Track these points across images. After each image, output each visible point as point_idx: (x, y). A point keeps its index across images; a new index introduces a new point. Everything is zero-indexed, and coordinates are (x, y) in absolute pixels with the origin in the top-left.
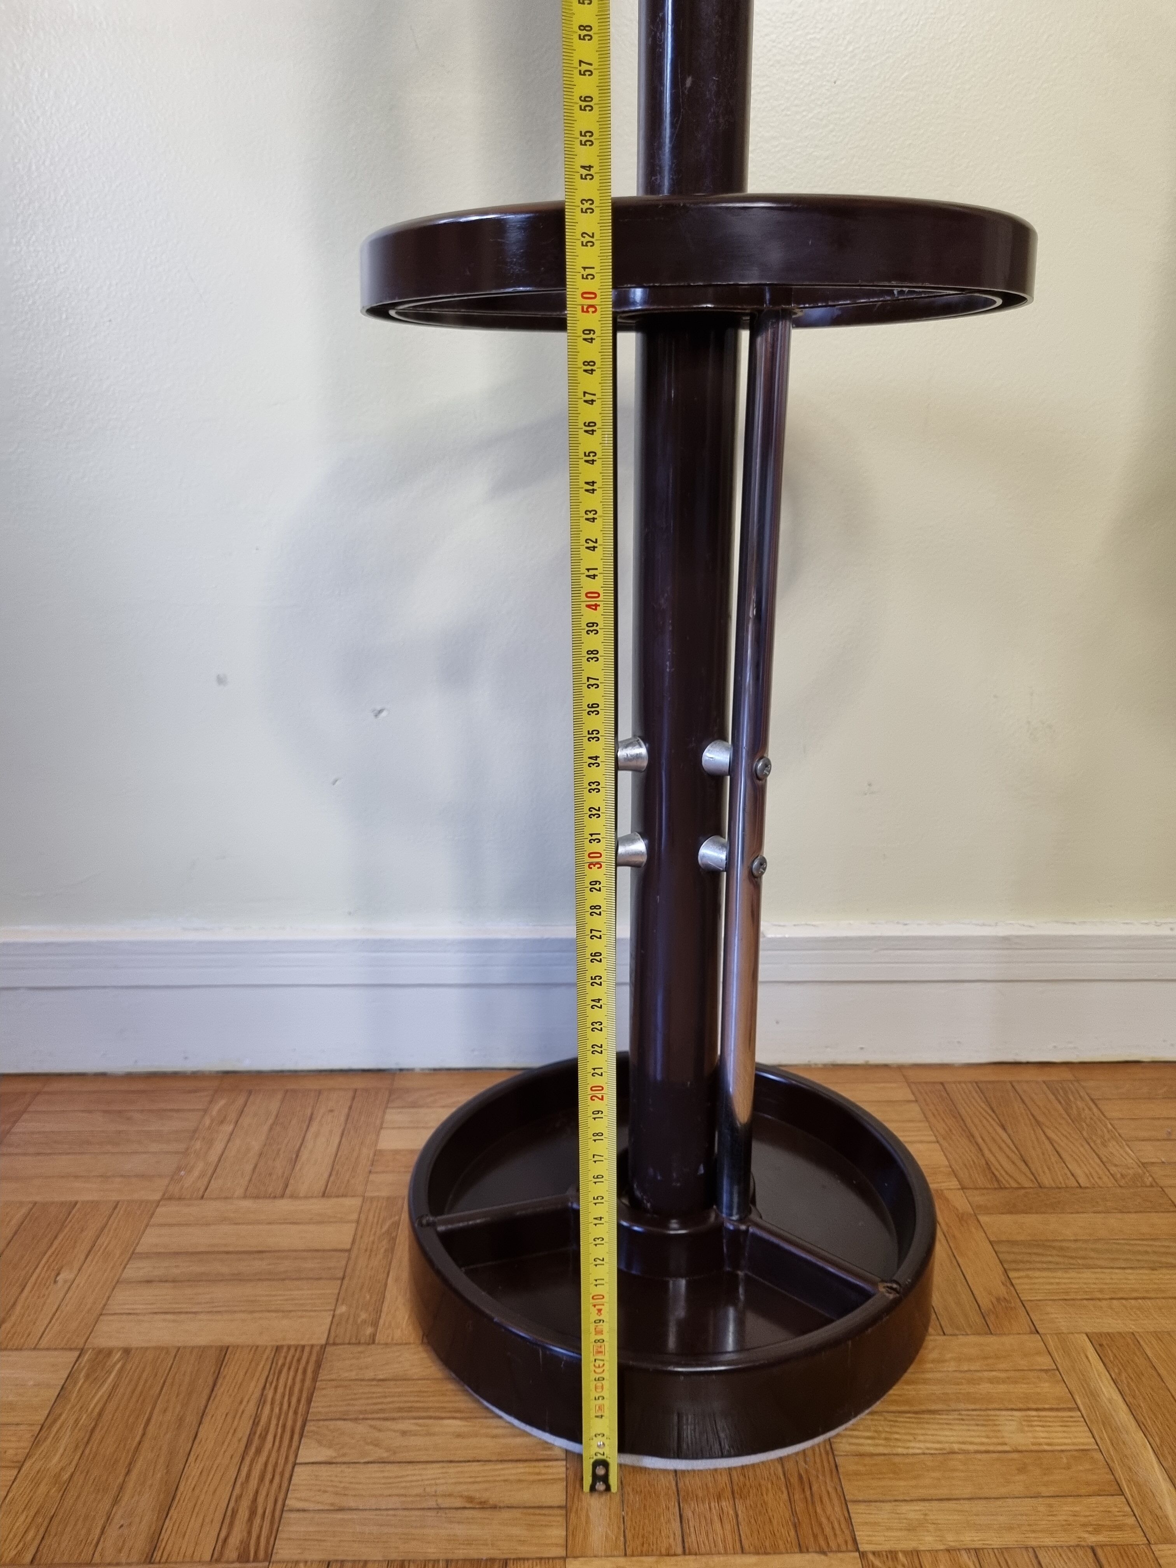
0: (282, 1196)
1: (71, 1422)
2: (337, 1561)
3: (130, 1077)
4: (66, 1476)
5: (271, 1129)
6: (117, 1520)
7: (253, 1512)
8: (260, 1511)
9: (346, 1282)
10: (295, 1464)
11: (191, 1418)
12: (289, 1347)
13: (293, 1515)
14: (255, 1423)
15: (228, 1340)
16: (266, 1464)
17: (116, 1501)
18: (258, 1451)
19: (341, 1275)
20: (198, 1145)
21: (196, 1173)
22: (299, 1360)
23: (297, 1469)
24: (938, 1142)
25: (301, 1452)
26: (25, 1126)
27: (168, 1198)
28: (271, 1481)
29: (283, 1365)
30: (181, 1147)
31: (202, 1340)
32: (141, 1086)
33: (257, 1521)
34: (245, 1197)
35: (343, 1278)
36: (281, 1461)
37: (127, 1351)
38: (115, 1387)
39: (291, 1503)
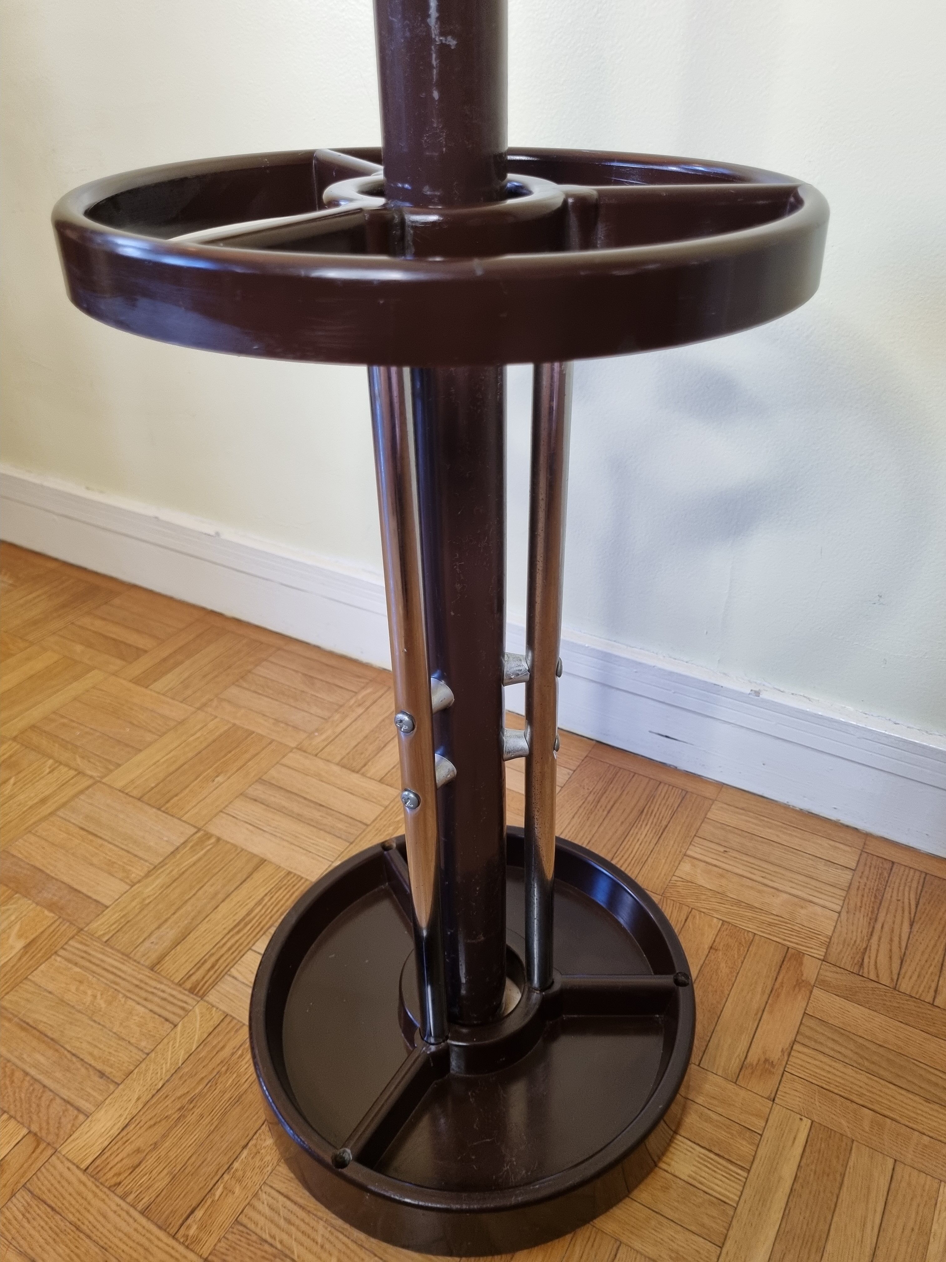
0: (357, 772)
1: (168, 871)
2: (231, 1016)
3: (332, 654)
4: (147, 901)
5: (383, 720)
6: (153, 939)
7: (213, 966)
8: (217, 967)
9: (352, 846)
10: (250, 949)
11: (221, 896)
12: (295, 874)
13: (229, 979)
14: (248, 914)
15: (269, 856)
16: (237, 941)
17: (158, 928)
18: (238, 932)
19: (352, 840)
20: (337, 717)
21: (323, 737)
22: (294, 886)
23: (250, 952)
24: (839, 913)
25: (257, 944)
26: (261, 670)
27: (300, 748)
28: (232, 953)
29: (285, 885)
30: (326, 714)
31: (256, 850)
32: (333, 662)
33: (212, 973)
34: (338, 764)
35: (351, 843)
36: (245, 943)
37: (219, 839)
38: (200, 859)
39: (233, 971)
